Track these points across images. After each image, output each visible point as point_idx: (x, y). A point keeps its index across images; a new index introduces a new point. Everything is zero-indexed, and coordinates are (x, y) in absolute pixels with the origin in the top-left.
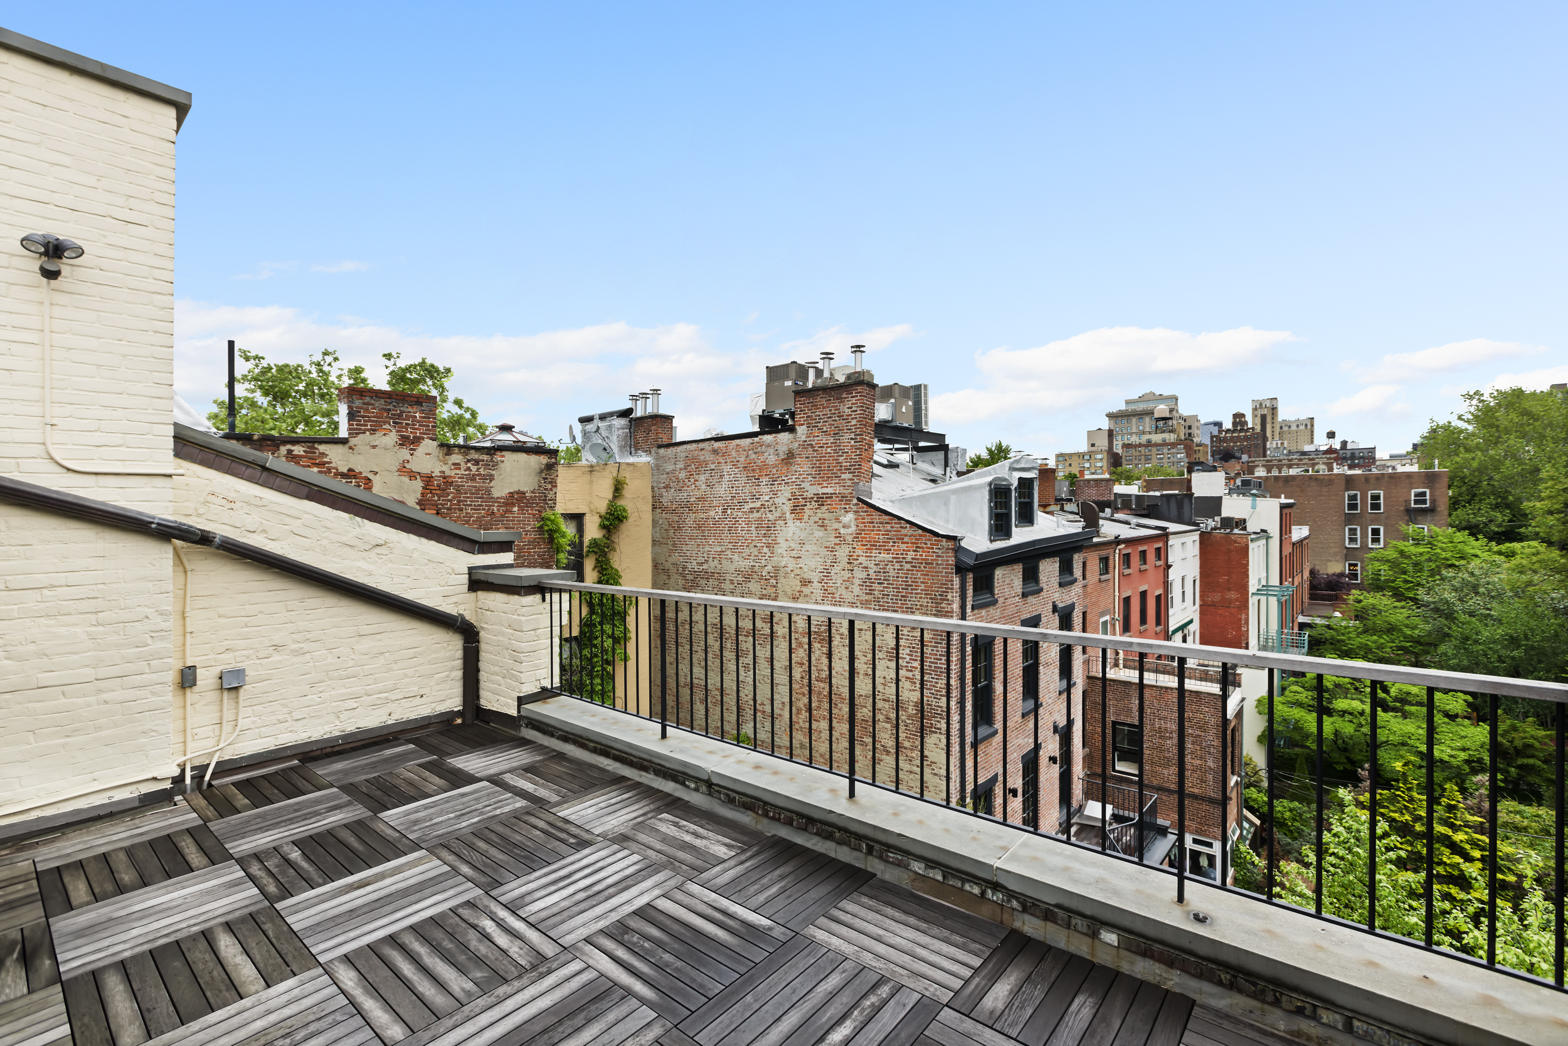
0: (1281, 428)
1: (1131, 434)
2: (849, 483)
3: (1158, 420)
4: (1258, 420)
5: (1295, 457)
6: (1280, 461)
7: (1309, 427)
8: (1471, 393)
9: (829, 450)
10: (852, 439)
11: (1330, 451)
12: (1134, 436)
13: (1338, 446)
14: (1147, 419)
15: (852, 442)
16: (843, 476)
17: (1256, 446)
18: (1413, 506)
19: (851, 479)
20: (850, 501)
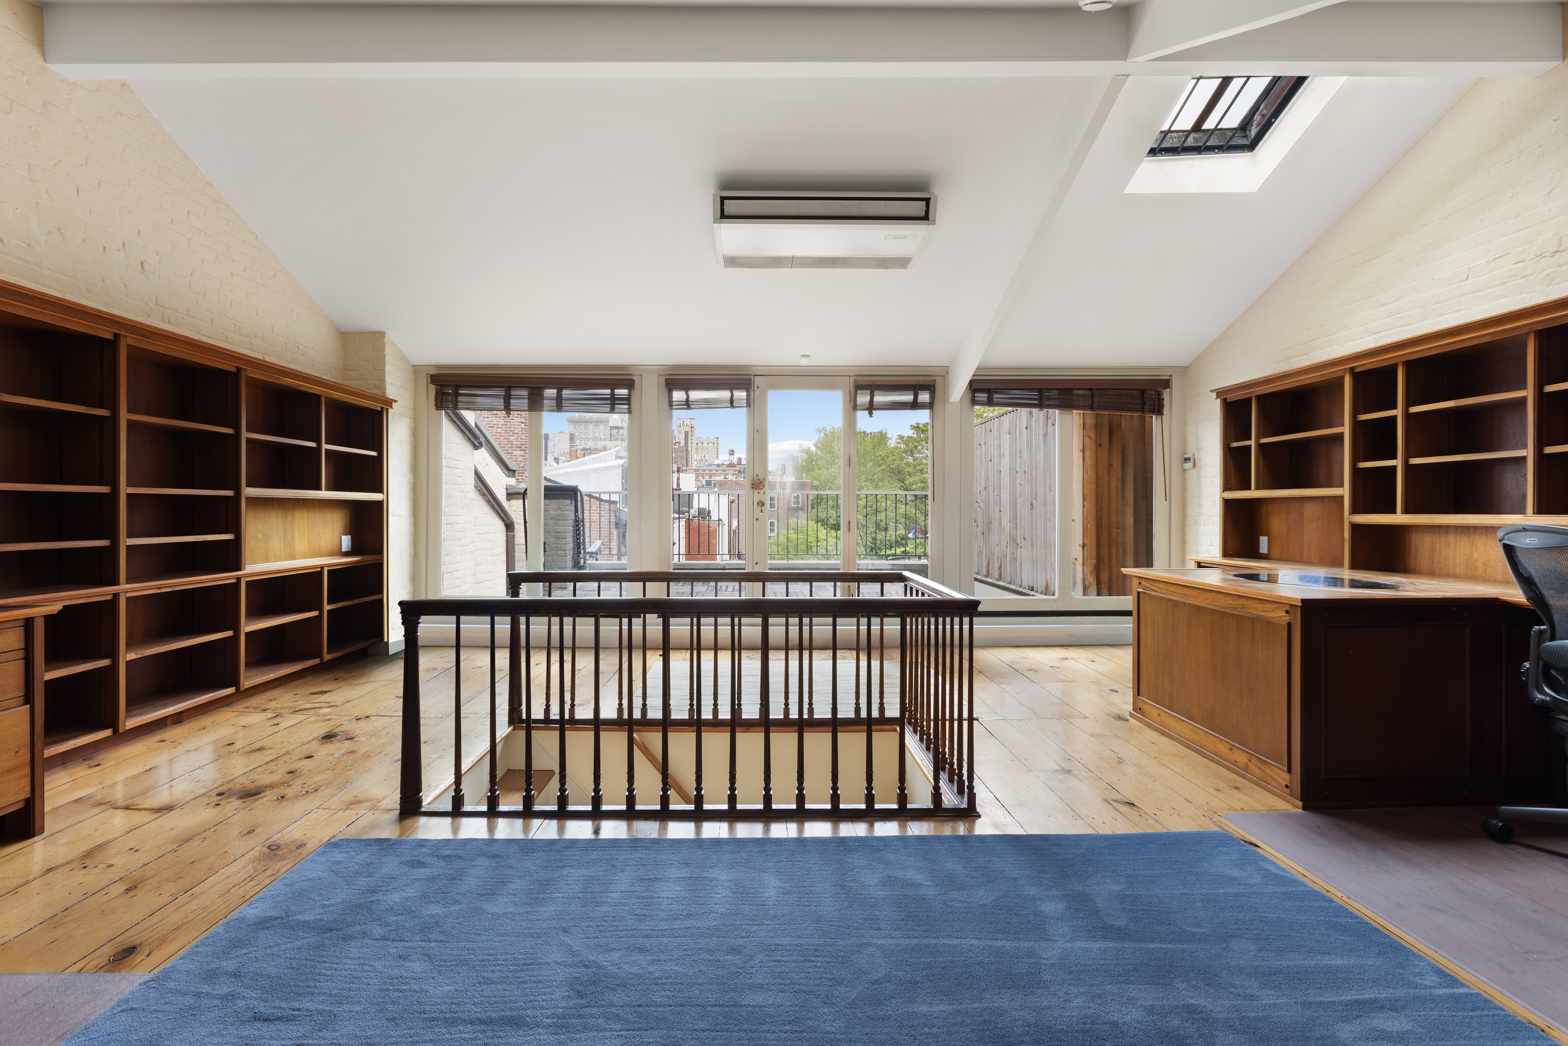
0: (697, 444)
1: (588, 439)
2: (521, 459)
3: (613, 428)
4: (683, 436)
5: (713, 468)
6: (704, 470)
7: (716, 444)
8: (821, 429)
9: (499, 430)
10: (522, 422)
11: (731, 465)
12: (591, 441)
13: (735, 462)
14: (602, 427)
15: (523, 425)
16: (515, 453)
17: (682, 457)
18: (793, 505)
19: (522, 456)
20: (522, 473)
